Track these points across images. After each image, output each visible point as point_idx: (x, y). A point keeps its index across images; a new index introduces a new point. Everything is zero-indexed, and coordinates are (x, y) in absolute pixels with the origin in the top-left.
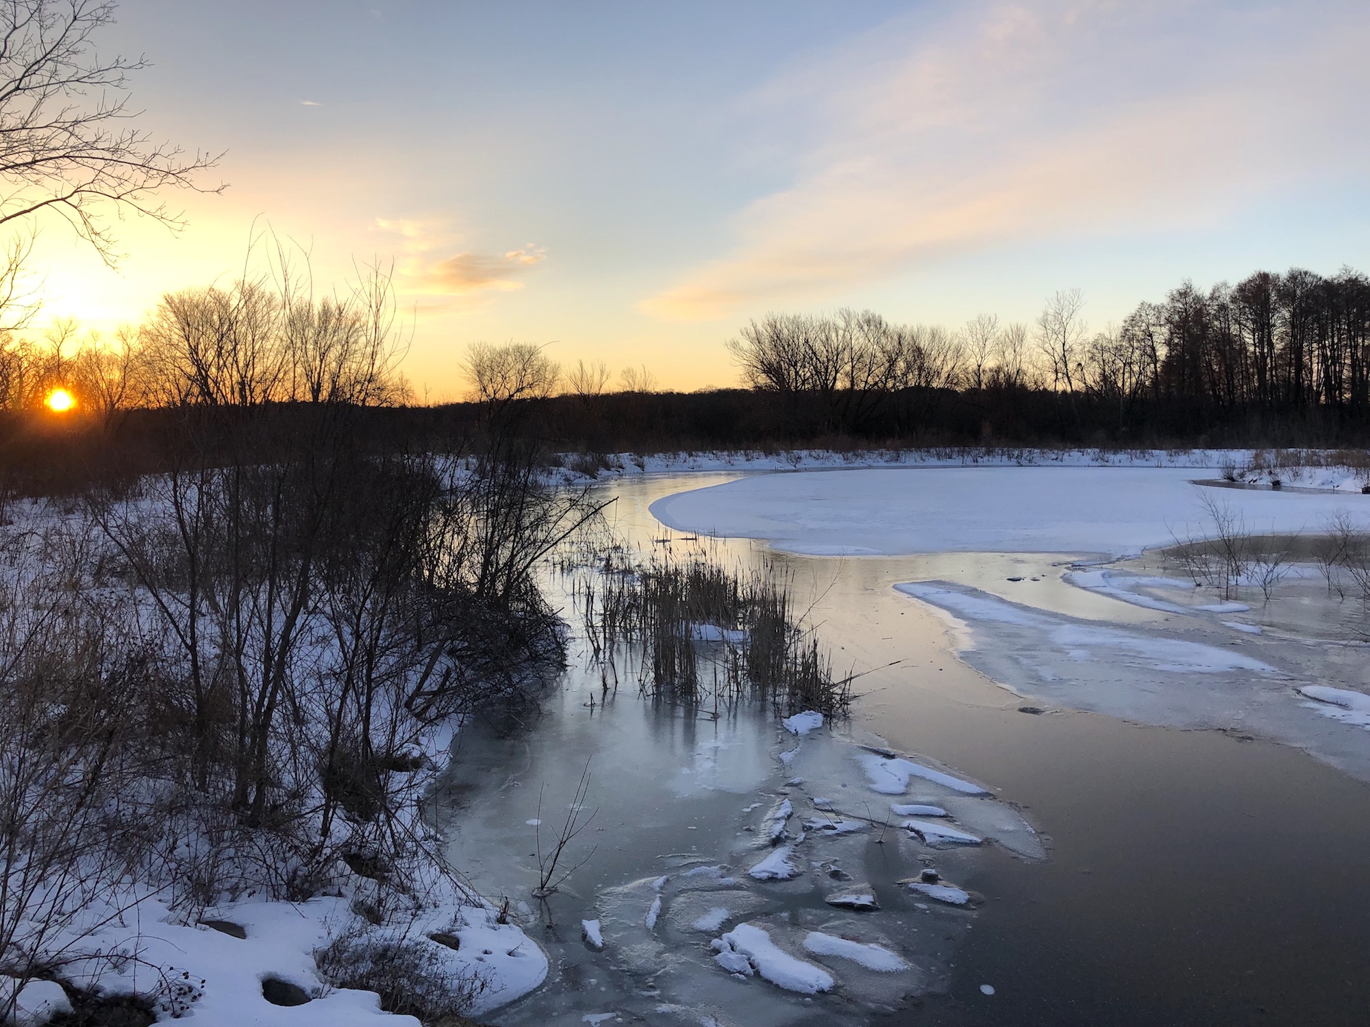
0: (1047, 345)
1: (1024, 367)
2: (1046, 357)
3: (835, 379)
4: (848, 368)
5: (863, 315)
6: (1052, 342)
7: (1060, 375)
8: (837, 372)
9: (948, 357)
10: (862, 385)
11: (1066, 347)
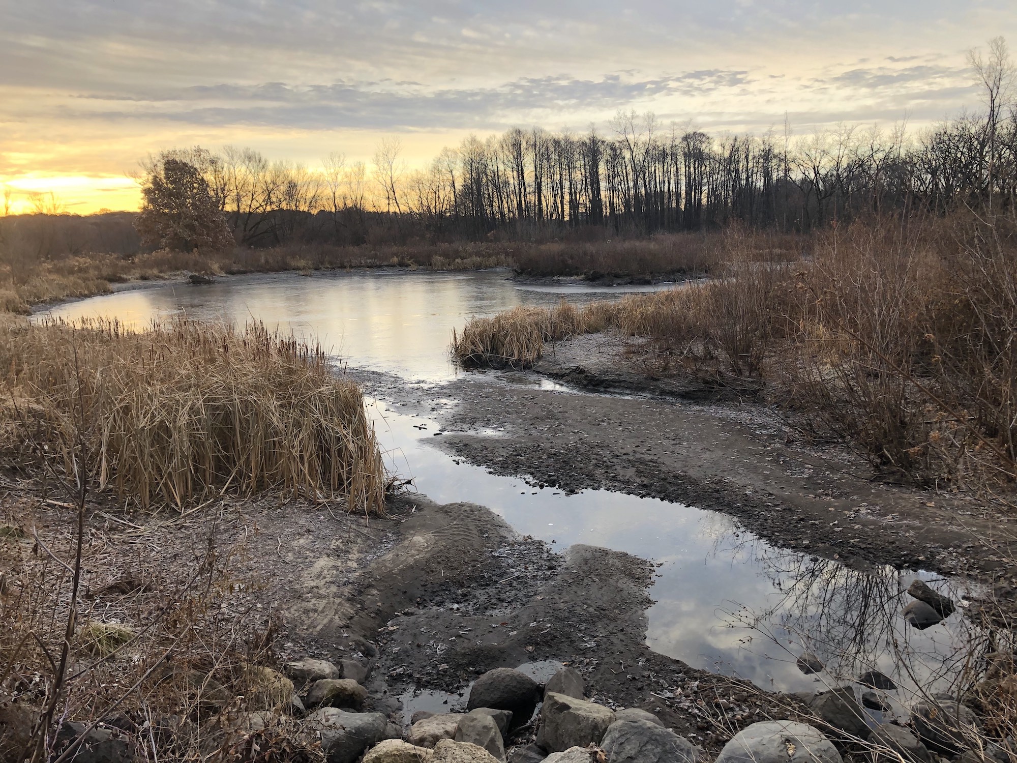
0: (380, 178)
1: (366, 195)
2: (381, 187)
3: (224, 204)
4: (234, 194)
5: (244, 152)
6: (384, 176)
7: (391, 202)
8: (225, 197)
9: (311, 187)
10: (247, 210)
11: (394, 180)
